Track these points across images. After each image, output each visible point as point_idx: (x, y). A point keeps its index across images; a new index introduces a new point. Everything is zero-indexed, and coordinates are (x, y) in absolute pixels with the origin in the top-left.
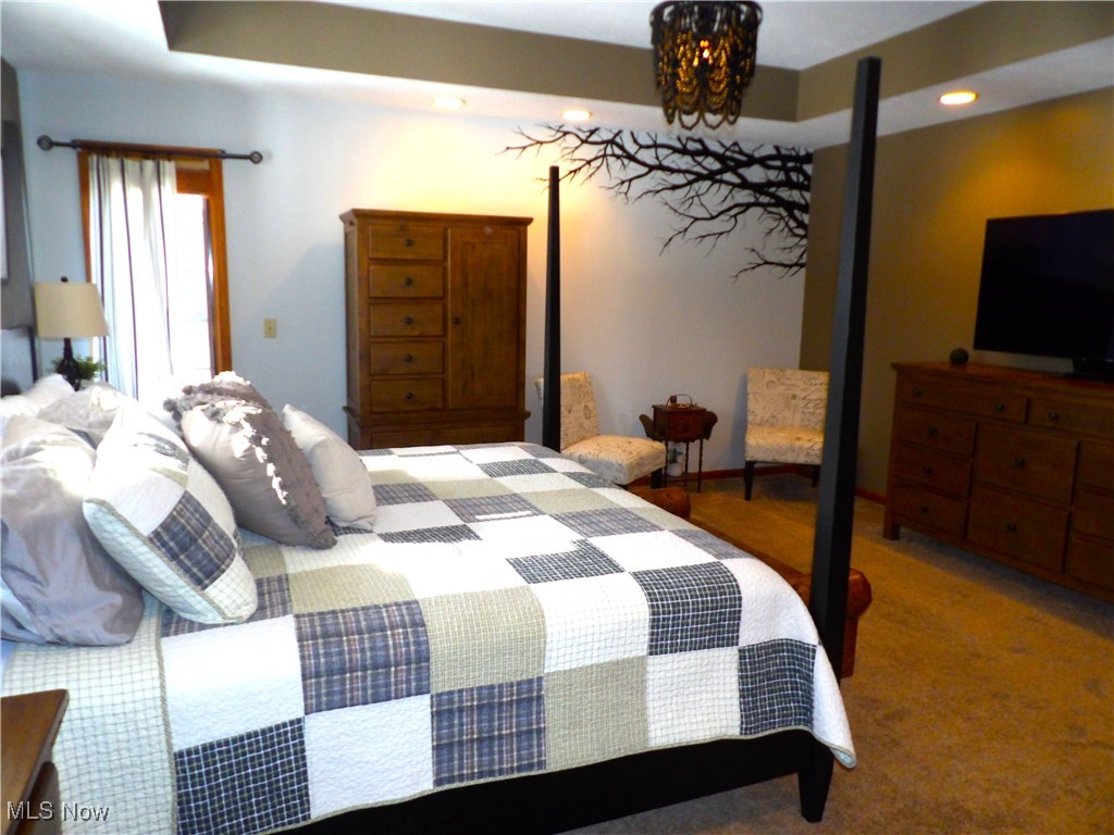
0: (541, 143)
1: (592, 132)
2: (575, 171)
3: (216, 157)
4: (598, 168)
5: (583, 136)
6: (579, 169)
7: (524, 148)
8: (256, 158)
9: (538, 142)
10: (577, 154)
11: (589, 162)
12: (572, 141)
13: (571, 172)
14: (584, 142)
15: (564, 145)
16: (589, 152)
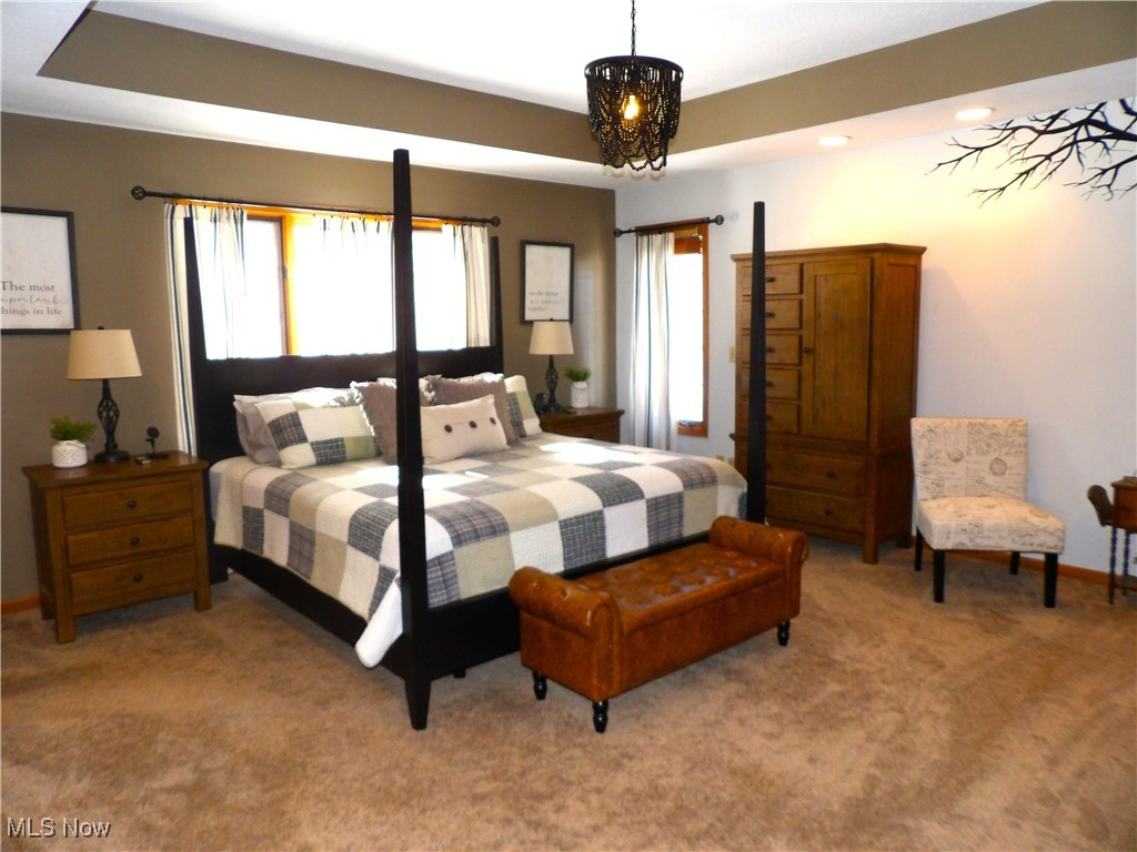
0: (981, 149)
1: (1054, 118)
2: (1027, 172)
3: (702, 224)
4: (1064, 160)
5: (1040, 126)
6: (1034, 168)
7: (959, 160)
8: (719, 220)
9: (977, 149)
10: (1031, 151)
11: (1048, 157)
12: (1025, 136)
13: (1021, 174)
14: (1041, 133)
15: (1013, 143)
16: (1049, 143)
